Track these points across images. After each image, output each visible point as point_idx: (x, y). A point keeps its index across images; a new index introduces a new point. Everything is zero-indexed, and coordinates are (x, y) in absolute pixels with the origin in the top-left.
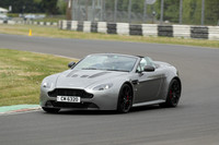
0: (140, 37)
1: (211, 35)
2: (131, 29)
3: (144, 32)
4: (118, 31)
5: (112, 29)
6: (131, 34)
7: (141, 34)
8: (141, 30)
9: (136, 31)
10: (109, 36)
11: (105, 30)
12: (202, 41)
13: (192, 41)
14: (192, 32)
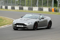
0: (14, 10)
1: (34, 10)
2: (12, 8)
3: (15, 9)
4: (8, 8)
5: (6, 8)
6: (12, 9)
7: (14, 9)
8: (14, 8)
9: (13, 8)
10: (6, 10)
11: (5, 8)
12: (31, 11)
13: (29, 11)
14: (28, 9)
